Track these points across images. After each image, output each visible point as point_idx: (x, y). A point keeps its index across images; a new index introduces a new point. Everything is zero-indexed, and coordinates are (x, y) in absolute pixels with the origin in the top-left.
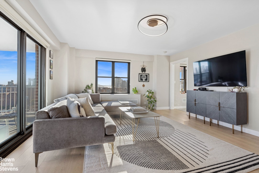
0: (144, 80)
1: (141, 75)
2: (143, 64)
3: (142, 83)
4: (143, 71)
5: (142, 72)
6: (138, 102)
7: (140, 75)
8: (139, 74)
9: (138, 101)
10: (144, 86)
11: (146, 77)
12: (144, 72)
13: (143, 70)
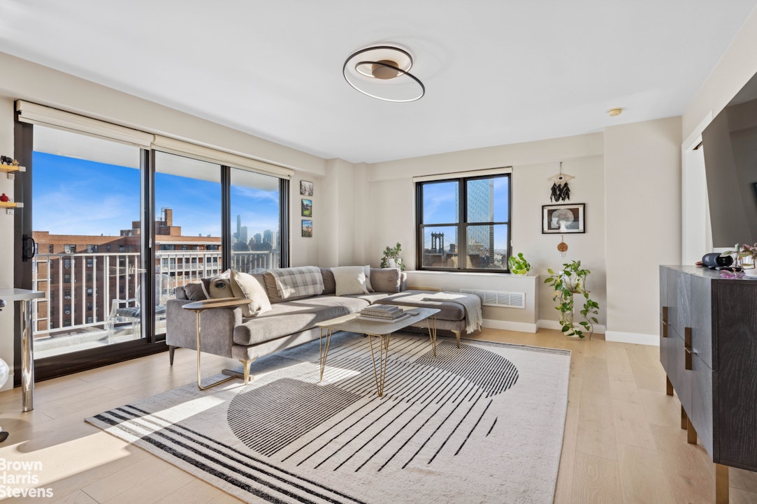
0: (563, 229)
1: (551, 213)
2: (558, 173)
3: (558, 239)
4: (560, 195)
5: (557, 200)
6: (523, 302)
7: (546, 211)
8: (543, 207)
9: (523, 298)
10: (563, 247)
11: (571, 215)
12: (563, 199)
13: (561, 191)
